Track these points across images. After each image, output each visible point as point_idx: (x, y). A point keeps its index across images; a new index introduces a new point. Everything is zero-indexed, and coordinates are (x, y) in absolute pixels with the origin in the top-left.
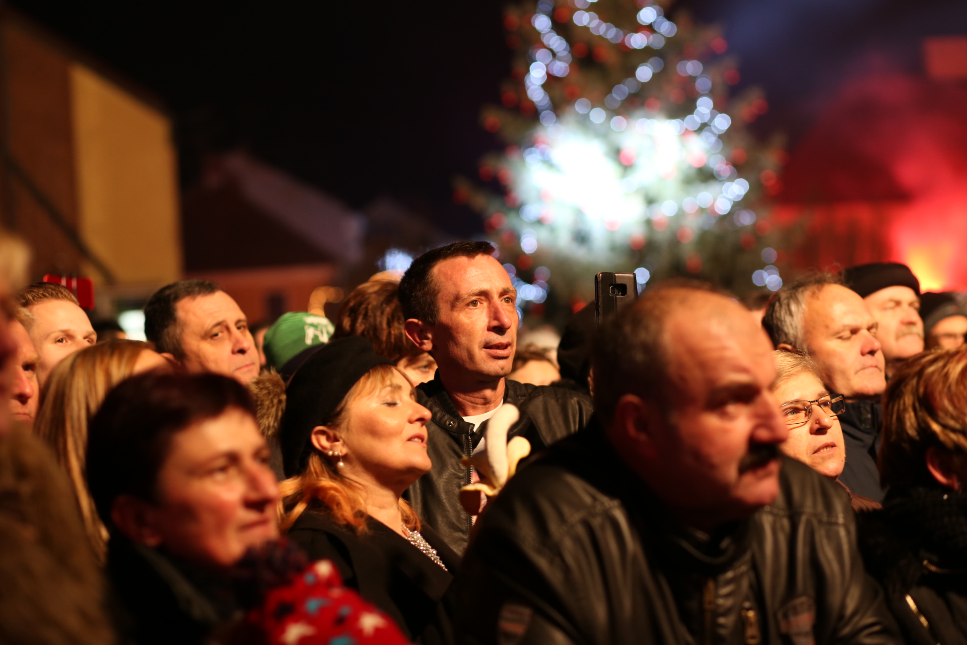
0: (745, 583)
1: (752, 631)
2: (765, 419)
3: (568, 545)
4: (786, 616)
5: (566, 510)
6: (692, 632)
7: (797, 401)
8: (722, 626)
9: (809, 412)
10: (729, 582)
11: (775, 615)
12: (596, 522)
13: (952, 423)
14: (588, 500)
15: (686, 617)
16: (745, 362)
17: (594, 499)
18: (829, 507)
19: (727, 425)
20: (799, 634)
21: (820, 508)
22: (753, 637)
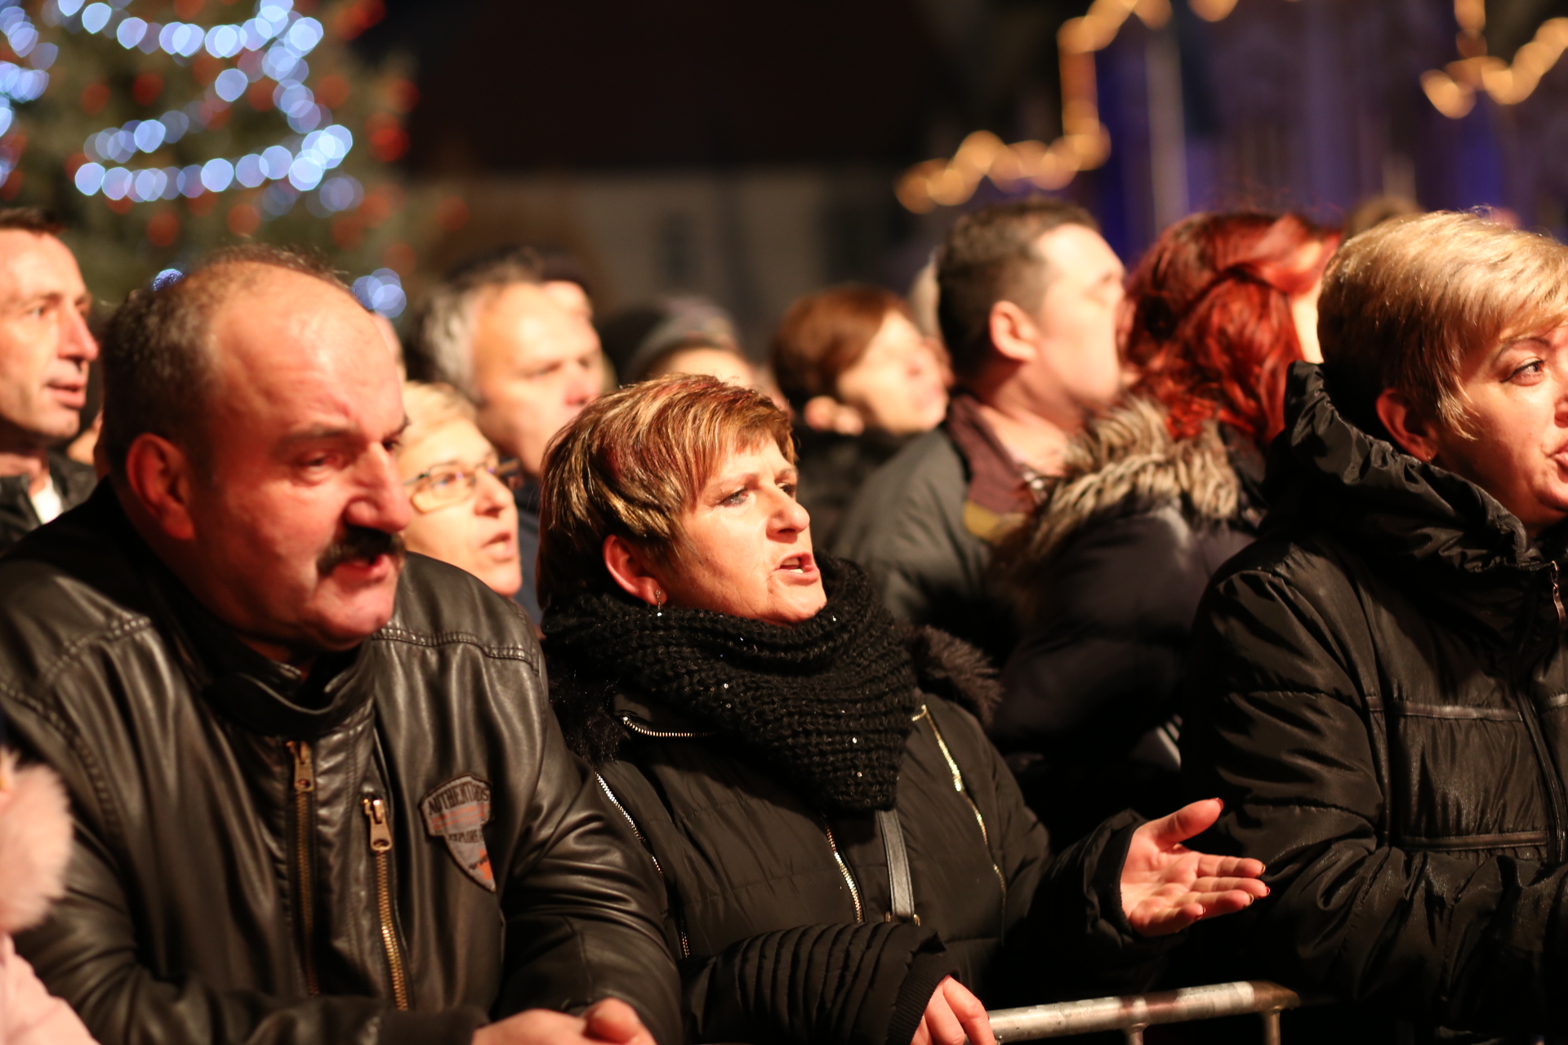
0: (362, 753)
1: (380, 831)
2: (372, 489)
3: (69, 687)
4: (436, 808)
5: (63, 633)
6: (275, 832)
7: (452, 463)
8: (326, 822)
9: (472, 480)
10: (334, 751)
11: (419, 807)
12: (114, 653)
13: (642, 494)
14: (99, 617)
15: (265, 806)
16: (343, 397)
17: (108, 614)
18: (500, 632)
19: (305, 493)
20: (459, 837)
21: (486, 634)
22: (384, 842)
